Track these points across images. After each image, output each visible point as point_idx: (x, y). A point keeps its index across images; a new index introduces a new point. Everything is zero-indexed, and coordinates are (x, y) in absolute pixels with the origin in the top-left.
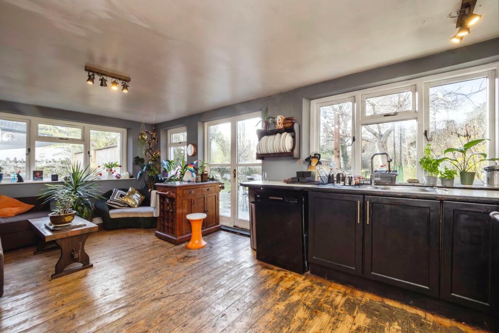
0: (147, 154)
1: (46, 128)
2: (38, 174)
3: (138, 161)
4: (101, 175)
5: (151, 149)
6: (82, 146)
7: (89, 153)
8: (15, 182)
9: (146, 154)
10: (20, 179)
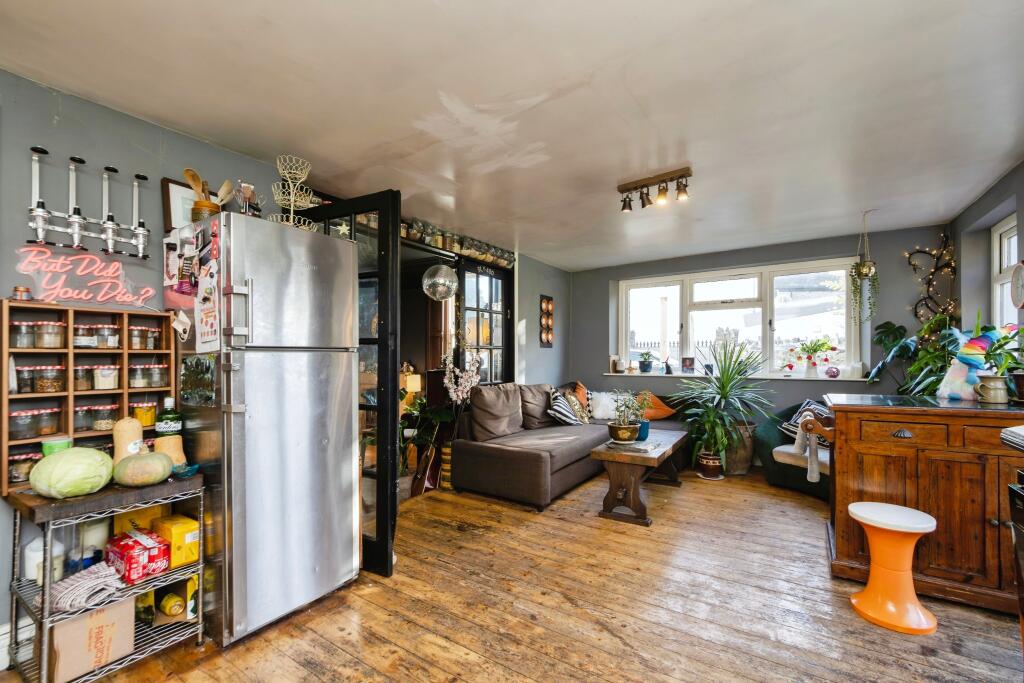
0: (922, 312)
1: (706, 288)
2: (688, 363)
3: (887, 333)
4: (791, 367)
5: (930, 298)
6: (759, 310)
7: (771, 323)
8: (663, 374)
9: (916, 314)
10: (669, 370)
